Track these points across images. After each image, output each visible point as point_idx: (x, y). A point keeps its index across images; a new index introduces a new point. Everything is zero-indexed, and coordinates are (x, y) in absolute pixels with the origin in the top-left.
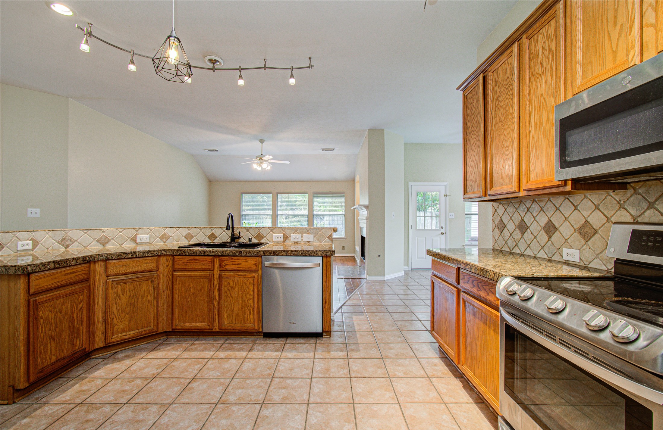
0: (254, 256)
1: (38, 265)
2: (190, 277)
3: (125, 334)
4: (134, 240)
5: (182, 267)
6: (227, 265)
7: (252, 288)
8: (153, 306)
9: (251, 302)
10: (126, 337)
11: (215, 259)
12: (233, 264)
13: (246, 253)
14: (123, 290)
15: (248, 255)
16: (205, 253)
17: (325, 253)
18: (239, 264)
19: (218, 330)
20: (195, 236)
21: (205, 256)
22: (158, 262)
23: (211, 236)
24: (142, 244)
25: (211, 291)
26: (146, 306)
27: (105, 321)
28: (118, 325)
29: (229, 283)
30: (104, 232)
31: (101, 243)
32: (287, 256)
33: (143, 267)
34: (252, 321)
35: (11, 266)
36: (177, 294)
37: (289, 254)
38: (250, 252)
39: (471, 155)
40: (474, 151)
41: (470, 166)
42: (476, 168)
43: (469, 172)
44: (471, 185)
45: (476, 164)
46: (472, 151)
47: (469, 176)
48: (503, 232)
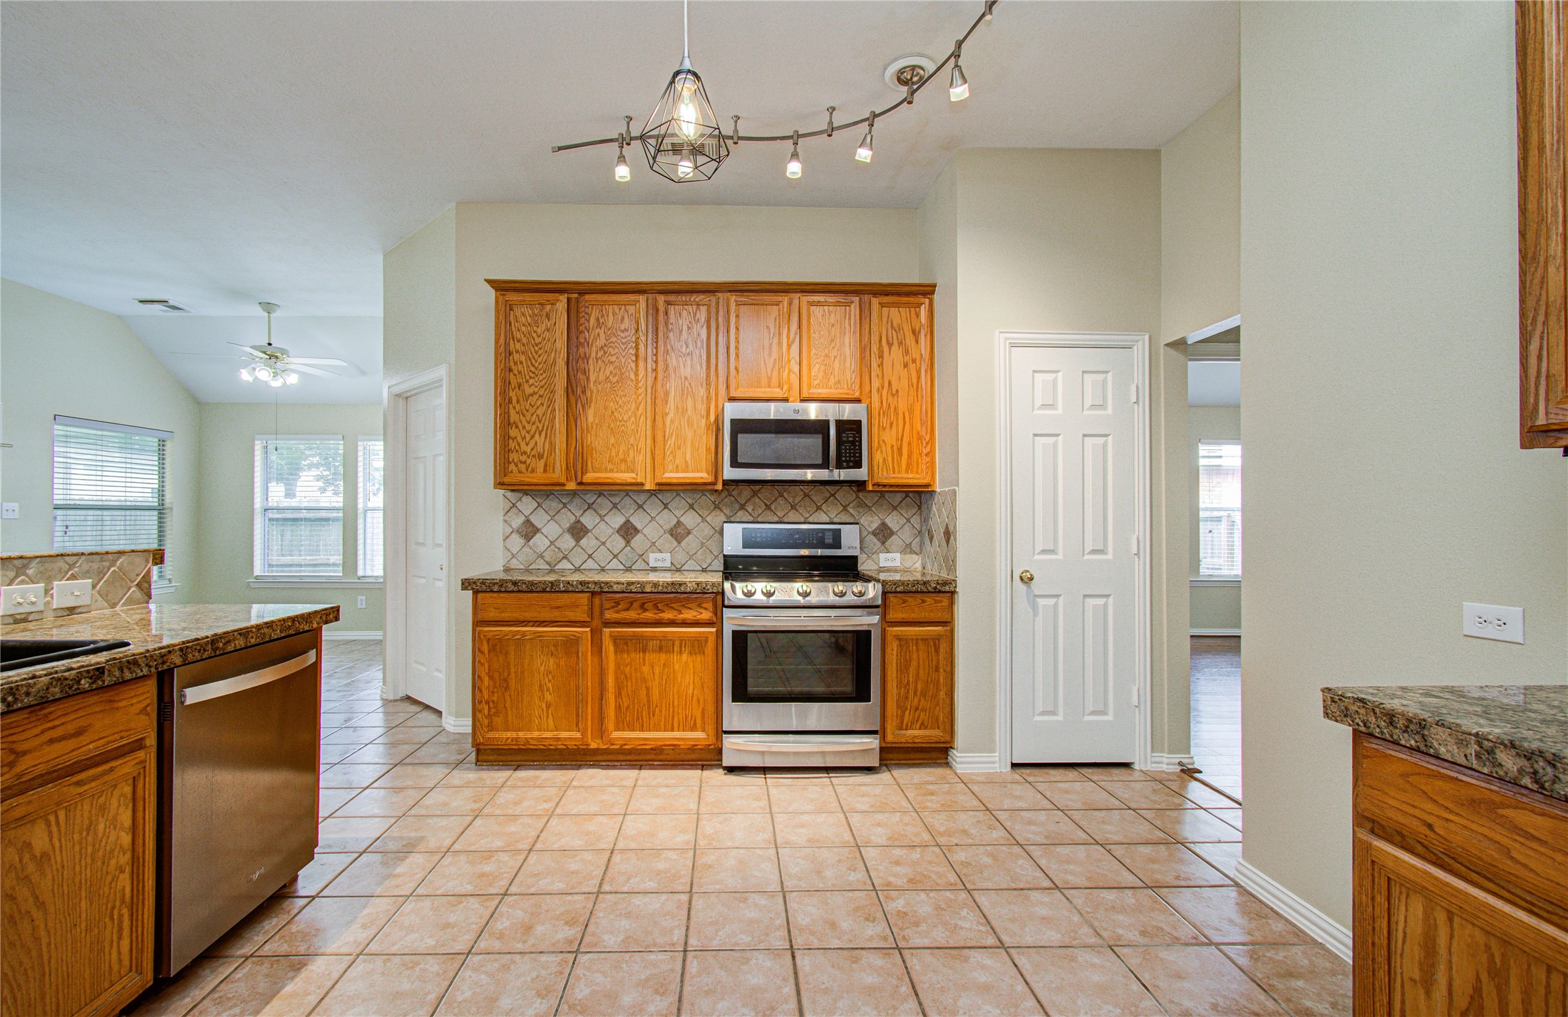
39: (528, 411)
40: (535, 407)
41: (521, 428)
42: (540, 434)
43: (519, 439)
44: (525, 463)
45: (540, 428)
46: (530, 404)
47: (519, 445)
48: (532, 541)
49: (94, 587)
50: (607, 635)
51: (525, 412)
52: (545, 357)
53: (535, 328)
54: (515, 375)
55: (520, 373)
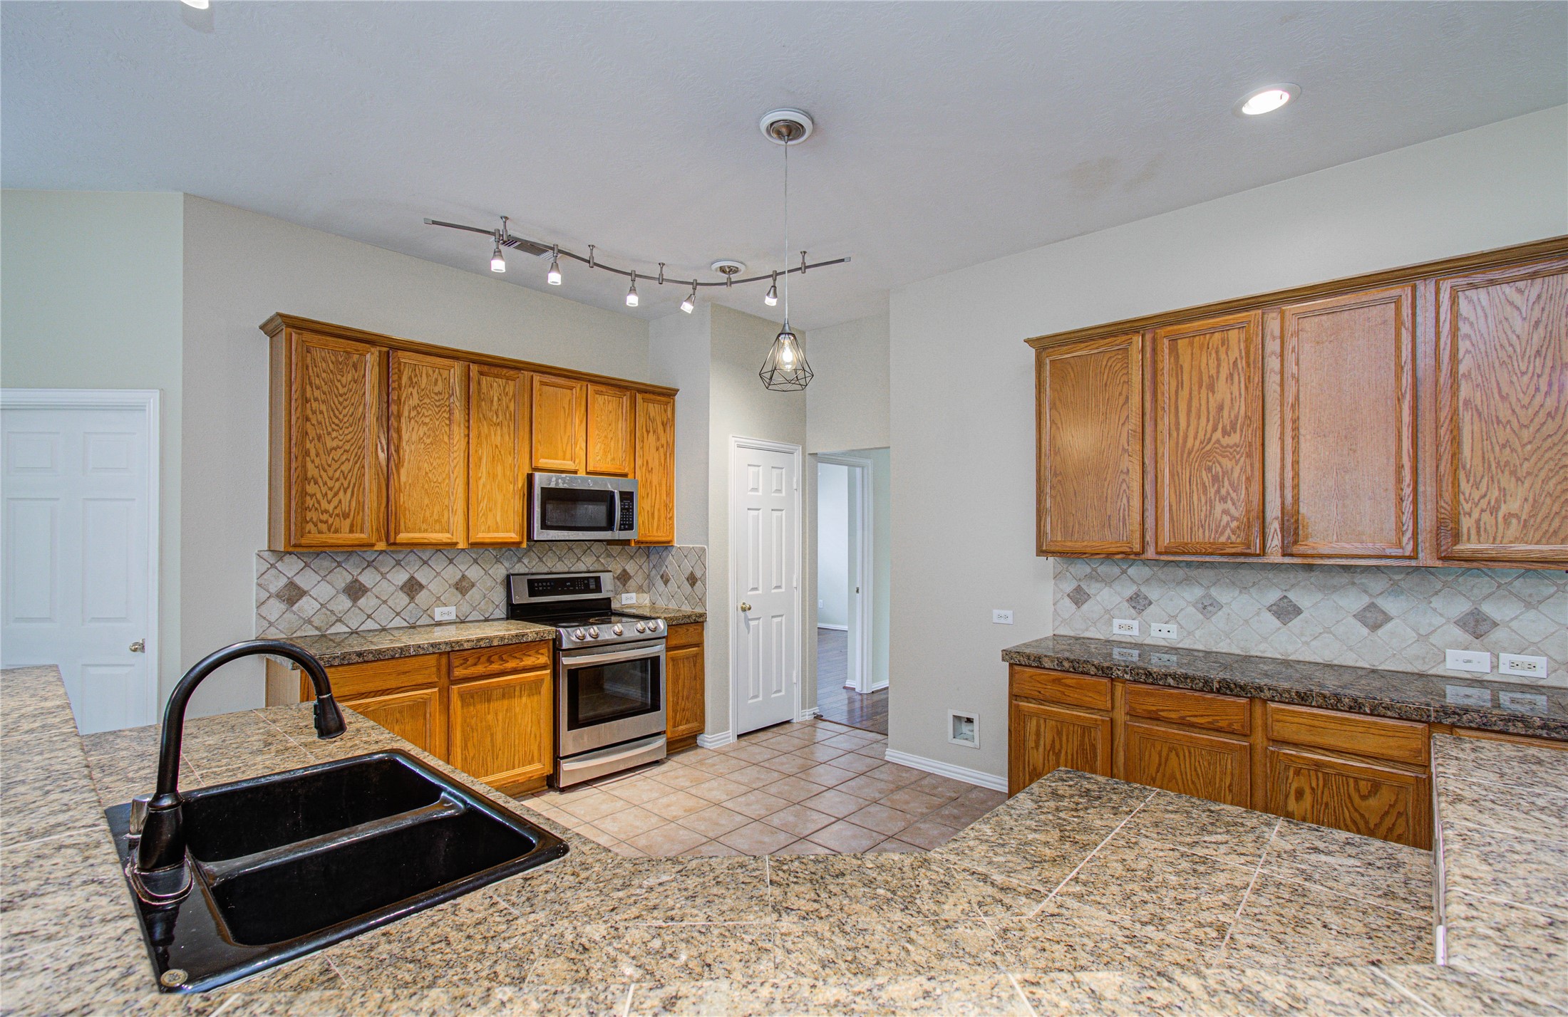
39: (330, 466)
40: (339, 463)
41: (321, 484)
42: (345, 492)
43: (319, 496)
44: (326, 522)
45: (346, 485)
46: (333, 459)
47: (319, 502)
50: (456, 692)
51: (326, 467)
52: (352, 410)
53: (339, 377)
54: (313, 425)
55: (320, 423)
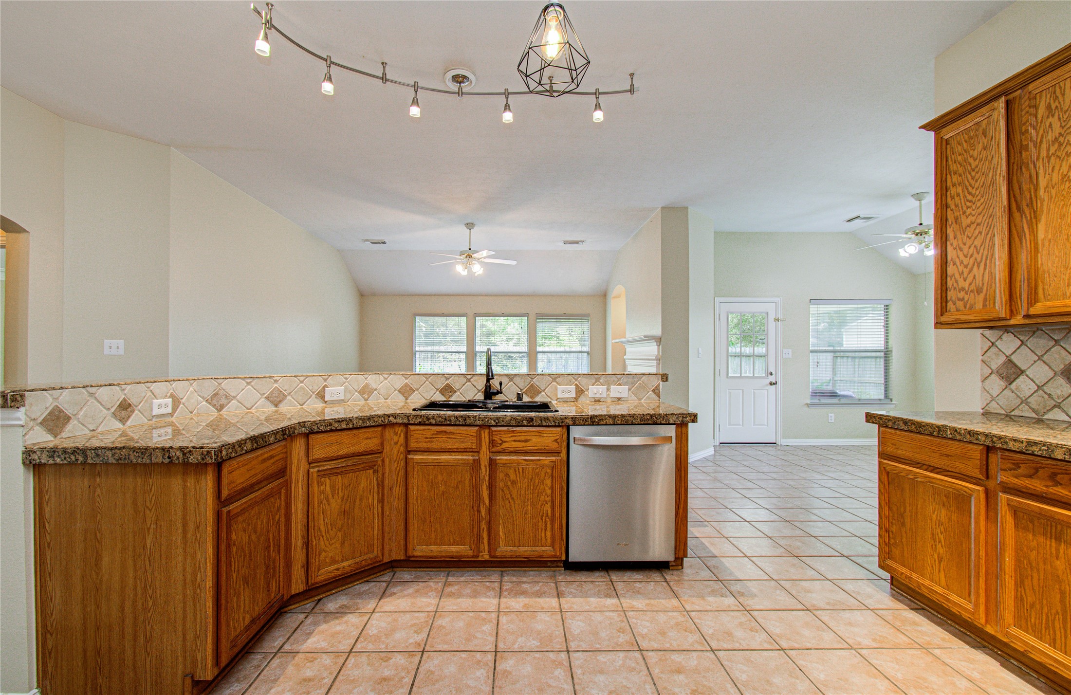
0: (555, 426)
1: (233, 446)
2: (438, 465)
3: (336, 566)
4: (321, 396)
5: (424, 445)
6: (505, 442)
7: (549, 484)
8: (376, 515)
9: (548, 507)
10: (339, 573)
11: (482, 432)
12: (515, 441)
13: (541, 420)
14: (333, 487)
15: (544, 424)
16: (465, 420)
17: (681, 419)
18: (526, 441)
19: (487, 557)
20: (417, 390)
21: (466, 425)
22: (382, 436)
23: (446, 390)
24: (333, 403)
25: (475, 488)
26: (366, 516)
27: (307, 544)
28: (325, 552)
29: (507, 475)
30: (276, 381)
31: (272, 402)
32: (614, 425)
33: (362, 447)
34: (549, 540)
35: (194, 447)
36: (413, 493)
37: (619, 422)
38: (546, 419)
39: (965, 244)
40: (973, 238)
41: (958, 264)
42: (978, 267)
43: (957, 276)
44: (963, 299)
45: (979, 260)
46: (968, 236)
47: (956, 282)
48: (1014, 384)
49: (629, 390)
50: (1004, 502)
51: (961, 245)
52: (983, 179)
53: (971, 152)
54: (952, 210)
55: (956, 206)
